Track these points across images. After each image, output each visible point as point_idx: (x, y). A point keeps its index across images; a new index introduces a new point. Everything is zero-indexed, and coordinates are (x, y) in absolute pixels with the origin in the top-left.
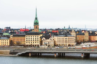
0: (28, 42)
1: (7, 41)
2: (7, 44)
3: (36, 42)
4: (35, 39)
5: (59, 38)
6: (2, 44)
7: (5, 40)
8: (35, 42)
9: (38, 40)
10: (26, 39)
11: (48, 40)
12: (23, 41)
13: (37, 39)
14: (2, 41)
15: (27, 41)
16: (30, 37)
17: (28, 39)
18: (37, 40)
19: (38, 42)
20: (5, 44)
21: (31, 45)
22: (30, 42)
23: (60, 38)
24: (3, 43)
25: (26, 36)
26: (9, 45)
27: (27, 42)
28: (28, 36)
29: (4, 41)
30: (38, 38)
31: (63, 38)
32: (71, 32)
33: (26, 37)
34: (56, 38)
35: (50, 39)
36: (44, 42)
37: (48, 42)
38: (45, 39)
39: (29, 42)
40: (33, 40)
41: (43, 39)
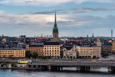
0: (47, 53)
1: (22, 52)
3: (55, 53)
5: (82, 48)
6: (17, 55)
7: (20, 51)
9: (58, 51)
10: (44, 50)
11: (69, 51)
12: (41, 52)
13: (57, 50)
14: (17, 51)
15: (45, 52)
16: (49, 47)
17: (47, 50)
18: (57, 51)
19: (58, 53)
20: (20, 56)
21: (50, 56)
22: (49, 53)
23: (84, 48)
25: (44, 46)
26: (24, 56)
27: (45, 54)
28: (47, 46)
29: (19, 51)
30: (58, 49)
31: (87, 48)
32: (96, 42)
33: (44, 48)
34: (79, 49)
35: (72, 49)
36: (65, 53)
37: (69, 54)
38: (66, 50)
39: (48, 53)
40: (53, 51)
41: (63, 50)
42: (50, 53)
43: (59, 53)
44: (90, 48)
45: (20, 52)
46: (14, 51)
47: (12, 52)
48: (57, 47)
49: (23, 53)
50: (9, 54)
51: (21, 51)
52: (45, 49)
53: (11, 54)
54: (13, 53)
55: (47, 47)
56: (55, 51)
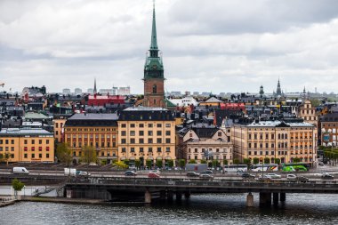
0: (128, 149)
1: (44, 145)
2: (48, 156)
3: (159, 150)
4: (155, 137)
5: (251, 131)
6: (26, 156)
7: (37, 140)
8: (155, 149)
9: (168, 141)
10: (120, 137)
11: (208, 141)
12: (109, 146)
13: (164, 137)
14: (26, 142)
15: (124, 146)
16: (137, 129)
17: (128, 137)
18: (164, 141)
19: (168, 149)
20: (37, 157)
21: (142, 159)
22: (137, 150)
24: (29, 153)
25: (120, 123)
26: (51, 159)
27: (124, 150)
28: (128, 124)
29: (33, 142)
30: (168, 133)
31: (270, 132)
33: (120, 129)
34: (241, 134)
35: (216, 136)
36: (193, 150)
38: (195, 137)
39: (133, 150)
40: (150, 140)
41: (186, 138)
42: (142, 150)
43: (173, 149)
45: (37, 145)
46: (16, 139)
47: (10, 145)
48: (164, 129)
49: (48, 149)
51: (40, 142)
52: (124, 133)
53: (4, 152)
54: (13, 149)
55: (128, 129)
56: (159, 140)
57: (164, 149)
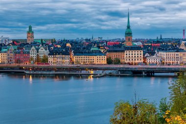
1: (103, 58)
2: (104, 62)
3: (138, 60)
4: (136, 55)
6: (98, 62)
7: (101, 57)
8: (136, 59)
9: (141, 57)
10: (125, 56)
11: (153, 57)
12: (122, 58)
13: (139, 55)
15: (127, 58)
16: (131, 53)
17: (128, 56)
18: (139, 57)
20: (101, 62)
21: (132, 62)
22: (131, 60)
25: (125, 51)
26: (106, 63)
27: (127, 60)
28: (128, 51)
30: (141, 54)
32: (179, 46)
33: (125, 53)
35: (155, 55)
36: (148, 60)
38: (148, 55)
39: (129, 60)
40: (135, 57)
41: (146, 56)
42: (132, 60)
43: (142, 59)
44: (176, 53)
46: (95, 57)
48: (139, 53)
49: (104, 60)
50: (89, 61)
52: (127, 54)
53: (91, 61)
54: (94, 60)
55: (128, 53)
56: (138, 57)
57: (139, 59)
